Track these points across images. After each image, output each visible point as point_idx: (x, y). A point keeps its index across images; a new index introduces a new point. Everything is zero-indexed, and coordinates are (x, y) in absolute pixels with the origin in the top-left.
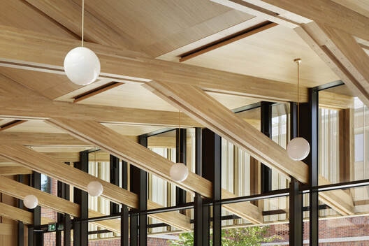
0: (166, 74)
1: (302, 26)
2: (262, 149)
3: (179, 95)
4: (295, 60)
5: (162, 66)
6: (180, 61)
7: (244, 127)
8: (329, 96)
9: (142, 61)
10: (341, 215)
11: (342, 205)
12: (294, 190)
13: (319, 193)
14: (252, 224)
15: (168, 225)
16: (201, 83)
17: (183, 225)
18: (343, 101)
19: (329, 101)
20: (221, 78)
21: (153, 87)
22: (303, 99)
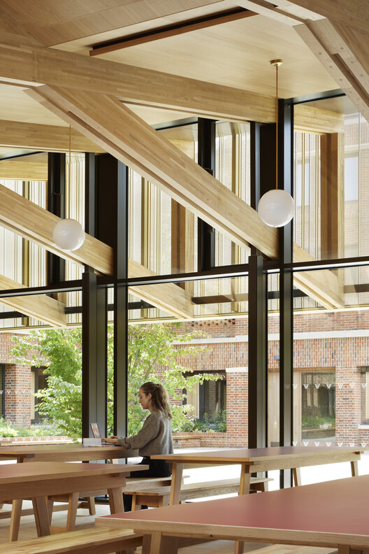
0: (66, 74)
1: (308, 23)
2: (210, 201)
3: (86, 111)
4: (273, 62)
5: (60, 61)
6: (91, 53)
7: (183, 165)
8: (308, 113)
9: (30, 52)
10: (322, 308)
11: (326, 292)
12: (256, 268)
13: (295, 274)
14: (173, 318)
15: (25, 316)
16: (118, 89)
17: (52, 317)
18: (329, 120)
19: (309, 120)
20: (149, 82)
21: (43, 95)
22: (270, 118)
